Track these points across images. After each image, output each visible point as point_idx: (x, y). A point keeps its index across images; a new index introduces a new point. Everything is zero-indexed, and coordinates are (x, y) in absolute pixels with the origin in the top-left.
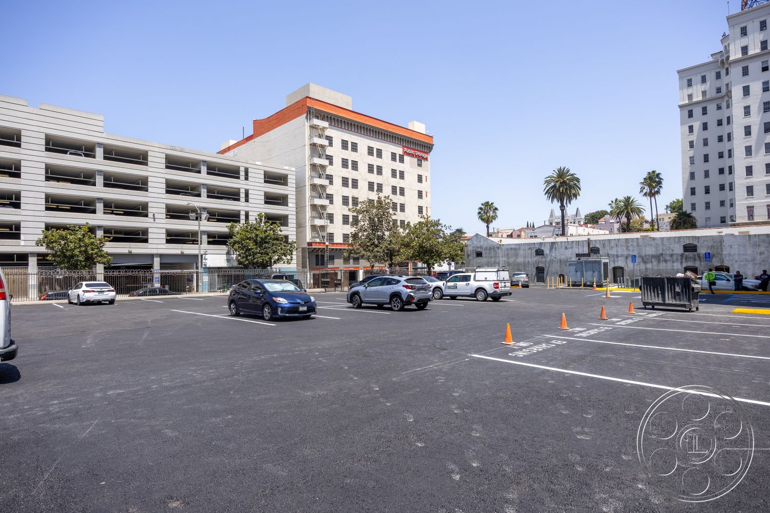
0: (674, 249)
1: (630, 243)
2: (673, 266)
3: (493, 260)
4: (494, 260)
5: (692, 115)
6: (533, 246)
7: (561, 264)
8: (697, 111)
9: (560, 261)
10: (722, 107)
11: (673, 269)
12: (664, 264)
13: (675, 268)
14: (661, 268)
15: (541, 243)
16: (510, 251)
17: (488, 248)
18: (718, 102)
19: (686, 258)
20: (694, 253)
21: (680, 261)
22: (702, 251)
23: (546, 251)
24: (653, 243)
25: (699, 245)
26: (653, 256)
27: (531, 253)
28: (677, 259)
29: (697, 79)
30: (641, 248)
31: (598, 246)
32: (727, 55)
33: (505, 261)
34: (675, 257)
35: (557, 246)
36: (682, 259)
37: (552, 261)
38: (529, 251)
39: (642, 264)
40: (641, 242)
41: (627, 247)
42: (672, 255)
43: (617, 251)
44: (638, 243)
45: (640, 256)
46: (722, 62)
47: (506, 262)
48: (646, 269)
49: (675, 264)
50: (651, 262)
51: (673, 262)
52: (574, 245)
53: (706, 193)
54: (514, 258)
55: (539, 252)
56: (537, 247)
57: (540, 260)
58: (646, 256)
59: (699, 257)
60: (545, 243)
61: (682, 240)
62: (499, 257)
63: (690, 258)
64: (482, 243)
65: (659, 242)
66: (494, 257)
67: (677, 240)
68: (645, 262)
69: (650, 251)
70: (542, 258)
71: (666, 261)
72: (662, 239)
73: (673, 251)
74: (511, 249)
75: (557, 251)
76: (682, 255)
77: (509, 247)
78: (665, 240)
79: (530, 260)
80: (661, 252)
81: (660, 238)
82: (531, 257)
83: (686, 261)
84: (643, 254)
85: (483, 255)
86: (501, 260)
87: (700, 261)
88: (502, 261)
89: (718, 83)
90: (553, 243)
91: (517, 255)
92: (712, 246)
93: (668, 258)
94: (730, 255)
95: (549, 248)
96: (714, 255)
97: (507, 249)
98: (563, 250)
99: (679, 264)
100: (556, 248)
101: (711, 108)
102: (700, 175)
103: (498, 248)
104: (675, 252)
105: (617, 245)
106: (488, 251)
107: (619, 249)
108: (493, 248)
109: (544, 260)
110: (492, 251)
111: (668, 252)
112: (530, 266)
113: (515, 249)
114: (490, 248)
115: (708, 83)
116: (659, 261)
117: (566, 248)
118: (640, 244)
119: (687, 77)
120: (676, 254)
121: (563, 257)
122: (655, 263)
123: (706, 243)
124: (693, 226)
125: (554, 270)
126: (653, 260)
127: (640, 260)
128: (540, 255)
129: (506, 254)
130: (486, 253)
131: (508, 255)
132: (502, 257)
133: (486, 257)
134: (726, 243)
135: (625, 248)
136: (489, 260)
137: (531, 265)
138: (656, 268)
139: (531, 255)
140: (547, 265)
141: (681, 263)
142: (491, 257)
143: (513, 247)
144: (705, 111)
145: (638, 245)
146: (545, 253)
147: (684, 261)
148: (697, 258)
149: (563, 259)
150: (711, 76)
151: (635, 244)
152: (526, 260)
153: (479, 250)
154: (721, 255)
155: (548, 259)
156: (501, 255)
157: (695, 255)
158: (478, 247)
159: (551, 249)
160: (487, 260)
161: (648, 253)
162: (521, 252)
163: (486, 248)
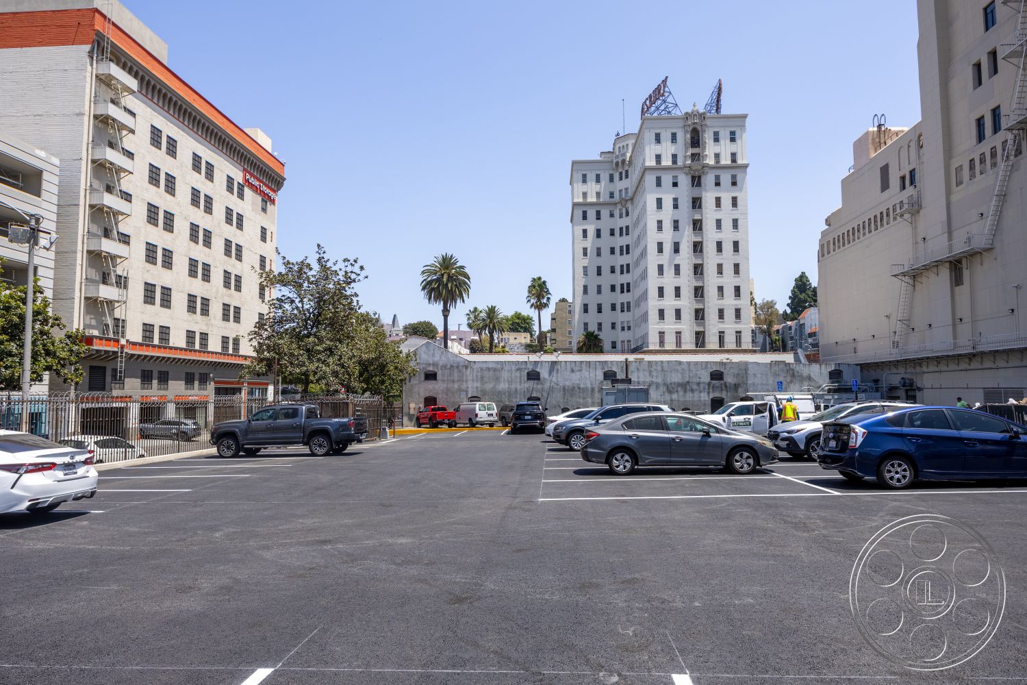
0: (701, 376)
1: (654, 367)
2: (700, 397)
3: (456, 386)
4: (459, 386)
5: (586, 217)
6: (523, 366)
7: (565, 394)
8: (591, 214)
9: (564, 388)
10: (615, 215)
11: (700, 400)
12: (691, 394)
13: (702, 399)
14: (688, 399)
15: (536, 363)
16: (487, 372)
17: (449, 366)
18: (612, 208)
19: (713, 388)
20: (722, 382)
21: (707, 390)
22: (729, 379)
23: (544, 374)
24: (679, 368)
25: (725, 372)
26: (679, 385)
27: (521, 377)
28: (704, 389)
29: (591, 177)
30: (666, 373)
31: (614, 369)
32: (622, 158)
33: (477, 387)
34: (702, 385)
35: (559, 367)
36: (709, 389)
37: (551, 389)
38: (518, 374)
39: (667, 394)
40: (665, 365)
41: (650, 372)
42: (698, 384)
43: (638, 377)
44: (662, 367)
45: (665, 384)
46: (617, 164)
47: (479, 389)
48: (672, 400)
49: (702, 395)
50: (677, 391)
51: (700, 392)
52: (584, 366)
53: (599, 312)
54: (494, 383)
55: (533, 376)
56: (530, 367)
57: (535, 386)
58: (671, 384)
59: (726, 386)
60: (542, 362)
61: (709, 366)
62: (466, 381)
63: (717, 387)
64: (437, 358)
65: (686, 367)
66: (458, 381)
67: (704, 366)
68: (670, 392)
69: (676, 378)
70: (538, 384)
71: (692, 391)
72: (689, 363)
73: (700, 378)
74: (489, 369)
75: (559, 375)
76: (709, 384)
77: (485, 366)
78: (692, 365)
79: (519, 387)
80: (687, 380)
81: (687, 362)
82: (521, 383)
83: (714, 391)
84: (669, 381)
85: (439, 377)
86: (470, 386)
87: (727, 391)
88: (473, 388)
89: (611, 187)
90: (554, 363)
91: (497, 379)
92: (737, 374)
93: (695, 387)
94: (754, 384)
95: (548, 369)
96: (739, 385)
97: (482, 369)
98: (568, 373)
99: (706, 394)
100: (558, 370)
101: (605, 213)
102: (592, 290)
103: (466, 367)
104: (702, 380)
105: (638, 369)
106: (447, 372)
107: (641, 375)
108: (457, 367)
109: (540, 387)
110: (456, 371)
111: (694, 380)
112: (518, 396)
113: (495, 370)
114: (452, 366)
115: (603, 183)
116: (685, 391)
117: (573, 371)
118: (665, 369)
119: (581, 170)
120: (703, 383)
121: (567, 383)
122: (681, 393)
123: (732, 370)
124: (600, 351)
125: (554, 402)
126: (679, 389)
127: (665, 389)
128: (534, 379)
129: (479, 377)
130: (443, 375)
131: (482, 378)
132: (473, 381)
133: (443, 381)
134: (751, 372)
135: (647, 374)
136: (450, 385)
137: (520, 394)
138: (682, 399)
139: (521, 379)
140: (545, 395)
141: (709, 393)
142: (453, 381)
143: (491, 366)
144: (598, 217)
145: (662, 370)
146: (541, 376)
147: (711, 390)
148: (724, 388)
149: (568, 386)
150: (605, 177)
151: (659, 368)
152: (513, 387)
153: (431, 369)
154: (746, 384)
155: (547, 385)
156: (470, 378)
157: (721, 384)
158: (430, 364)
159: (551, 372)
160: (445, 386)
161: (673, 380)
162: (505, 375)
163: (444, 367)
